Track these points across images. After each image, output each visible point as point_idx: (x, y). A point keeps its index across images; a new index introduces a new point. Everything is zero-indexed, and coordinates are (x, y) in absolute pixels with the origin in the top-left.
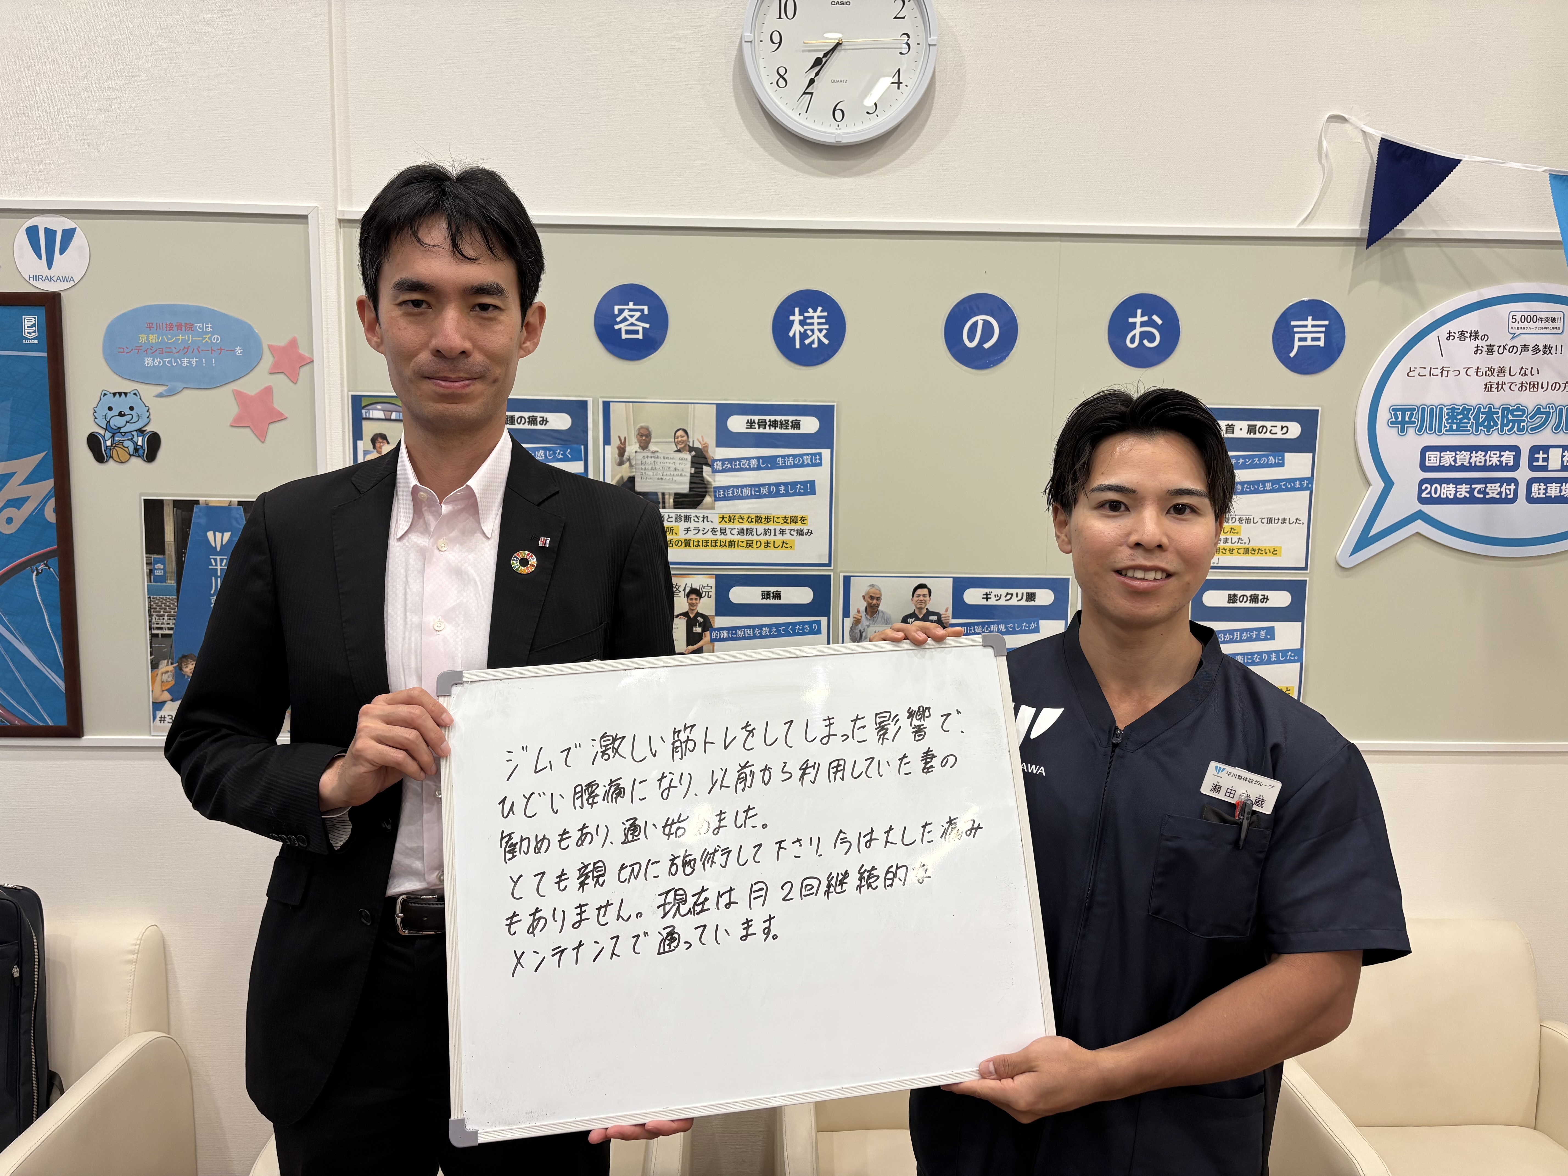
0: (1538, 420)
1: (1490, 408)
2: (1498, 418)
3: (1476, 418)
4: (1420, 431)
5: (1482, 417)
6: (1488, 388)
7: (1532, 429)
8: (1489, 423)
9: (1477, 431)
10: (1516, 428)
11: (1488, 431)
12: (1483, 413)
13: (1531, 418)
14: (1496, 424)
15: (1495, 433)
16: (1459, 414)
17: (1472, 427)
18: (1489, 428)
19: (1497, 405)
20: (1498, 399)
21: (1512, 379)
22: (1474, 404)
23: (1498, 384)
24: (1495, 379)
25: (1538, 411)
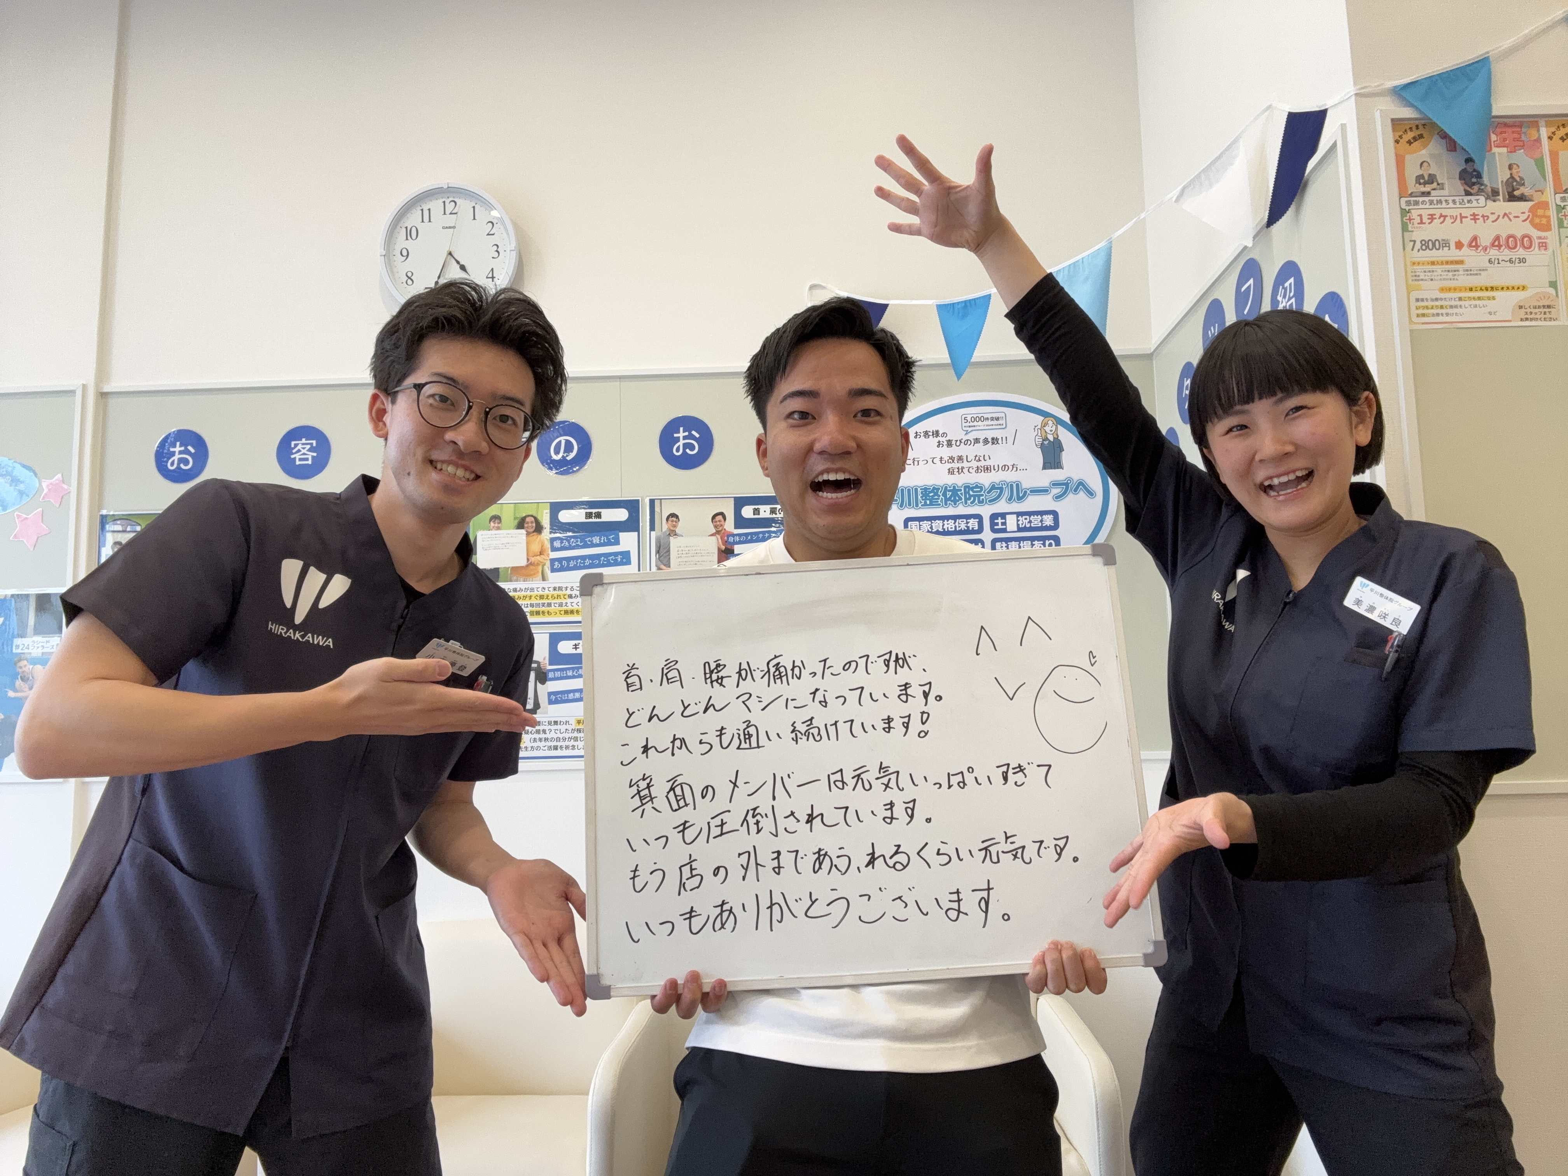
0: (994, 494)
1: (954, 487)
2: (962, 494)
3: (944, 495)
4: (901, 506)
5: (949, 494)
6: (951, 472)
7: (990, 501)
8: (955, 498)
9: (946, 505)
10: (977, 501)
11: (955, 504)
12: (949, 491)
13: (988, 493)
14: (961, 499)
15: (961, 505)
16: (930, 492)
17: (942, 501)
18: (955, 502)
19: (960, 485)
20: (959, 480)
21: (969, 465)
22: (942, 485)
23: (958, 468)
24: (956, 465)
25: (993, 487)
